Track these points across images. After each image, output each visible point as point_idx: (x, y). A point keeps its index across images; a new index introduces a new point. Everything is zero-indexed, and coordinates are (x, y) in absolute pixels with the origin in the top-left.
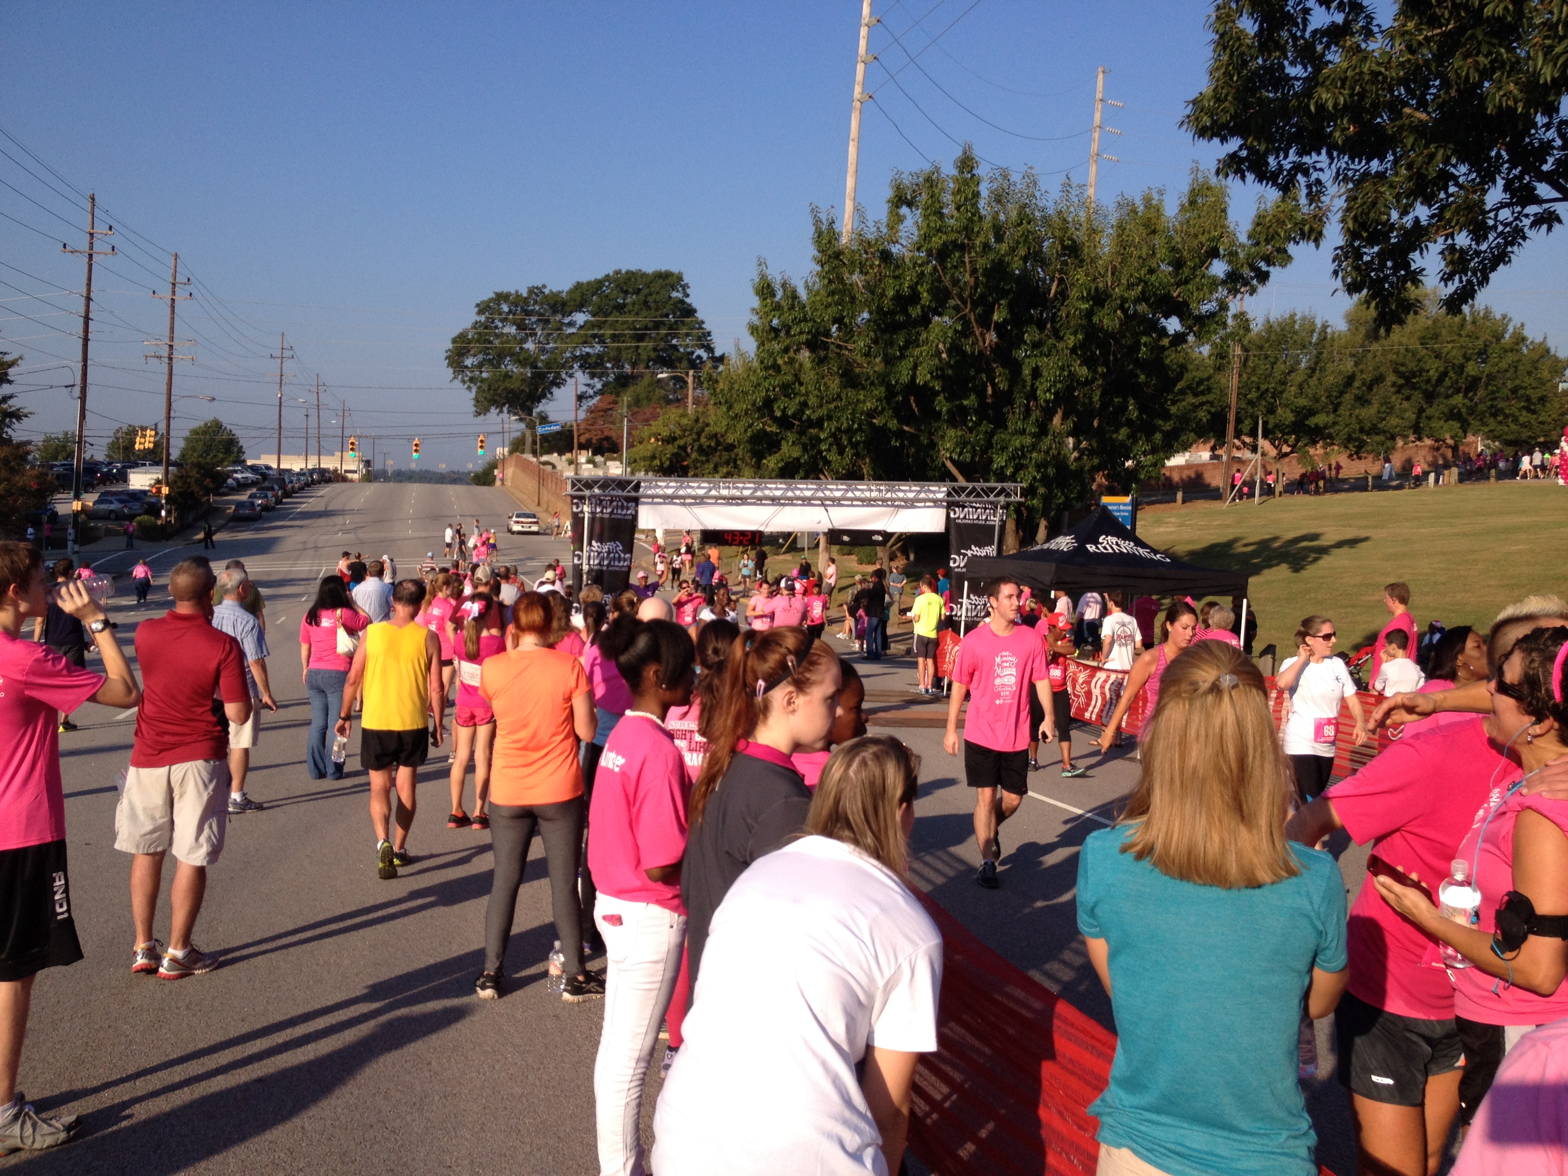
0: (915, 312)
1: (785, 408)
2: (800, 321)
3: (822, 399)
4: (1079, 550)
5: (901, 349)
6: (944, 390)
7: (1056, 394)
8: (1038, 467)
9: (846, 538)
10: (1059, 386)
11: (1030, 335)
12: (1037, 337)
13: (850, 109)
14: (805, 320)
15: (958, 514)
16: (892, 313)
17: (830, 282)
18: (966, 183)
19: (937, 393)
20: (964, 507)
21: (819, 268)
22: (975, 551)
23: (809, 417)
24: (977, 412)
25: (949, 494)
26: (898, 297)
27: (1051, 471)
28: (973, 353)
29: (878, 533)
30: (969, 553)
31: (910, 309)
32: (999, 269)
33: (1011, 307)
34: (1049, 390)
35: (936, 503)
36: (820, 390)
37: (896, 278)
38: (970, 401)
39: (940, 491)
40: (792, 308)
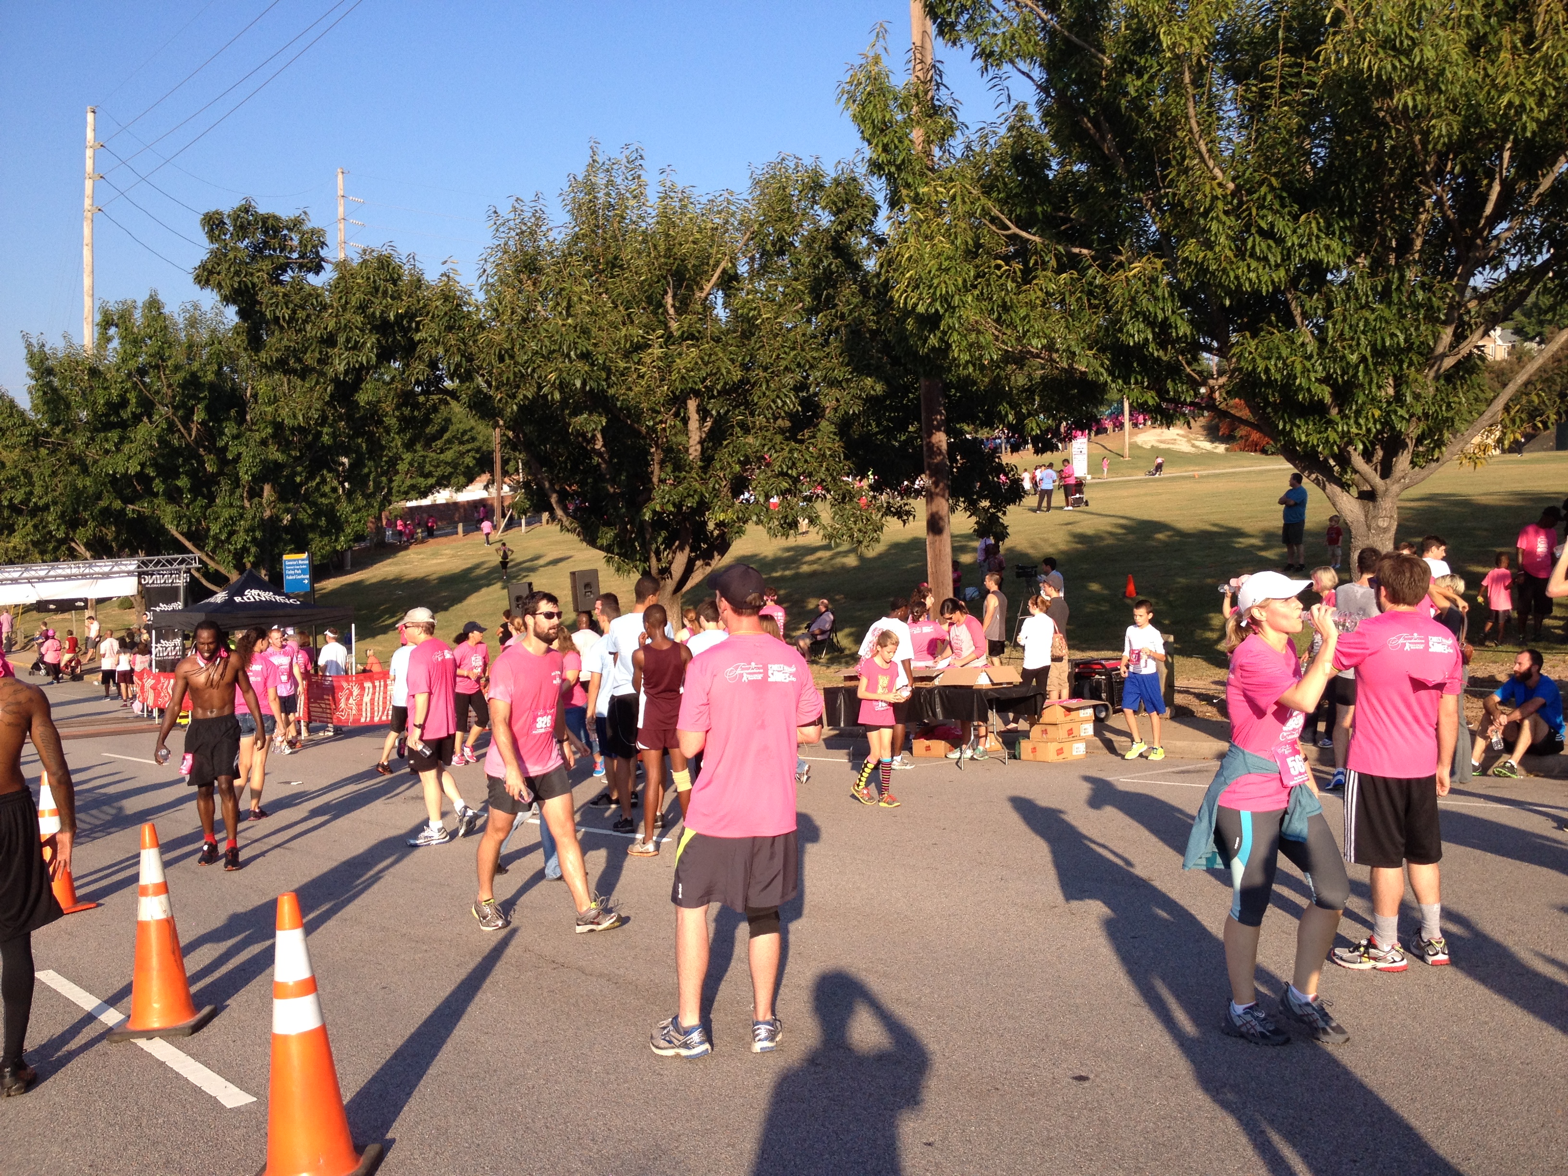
0: (126, 414)
1: (11, 499)
2: (20, 426)
3: (47, 488)
4: (229, 602)
5: (116, 445)
6: (158, 476)
7: (253, 475)
8: (247, 531)
9: (52, 607)
10: (254, 470)
11: (230, 429)
12: (235, 431)
13: (83, 219)
14: (24, 424)
15: (148, 580)
16: (107, 415)
17: (45, 393)
18: (155, 319)
19: (153, 478)
20: (152, 575)
21: (34, 383)
22: (163, 607)
23: (35, 504)
24: (190, 491)
25: (139, 567)
26: (108, 403)
27: (258, 534)
28: (181, 446)
29: (80, 600)
30: (158, 609)
31: (122, 413)
32: (193, 383)
33: (207, 409)
34: (246, 473)
35: (130, 573)
36: (44, 481)
37: (105, 389)
38: (183, 482)
39: (131, 565)
40: (11, 415)
